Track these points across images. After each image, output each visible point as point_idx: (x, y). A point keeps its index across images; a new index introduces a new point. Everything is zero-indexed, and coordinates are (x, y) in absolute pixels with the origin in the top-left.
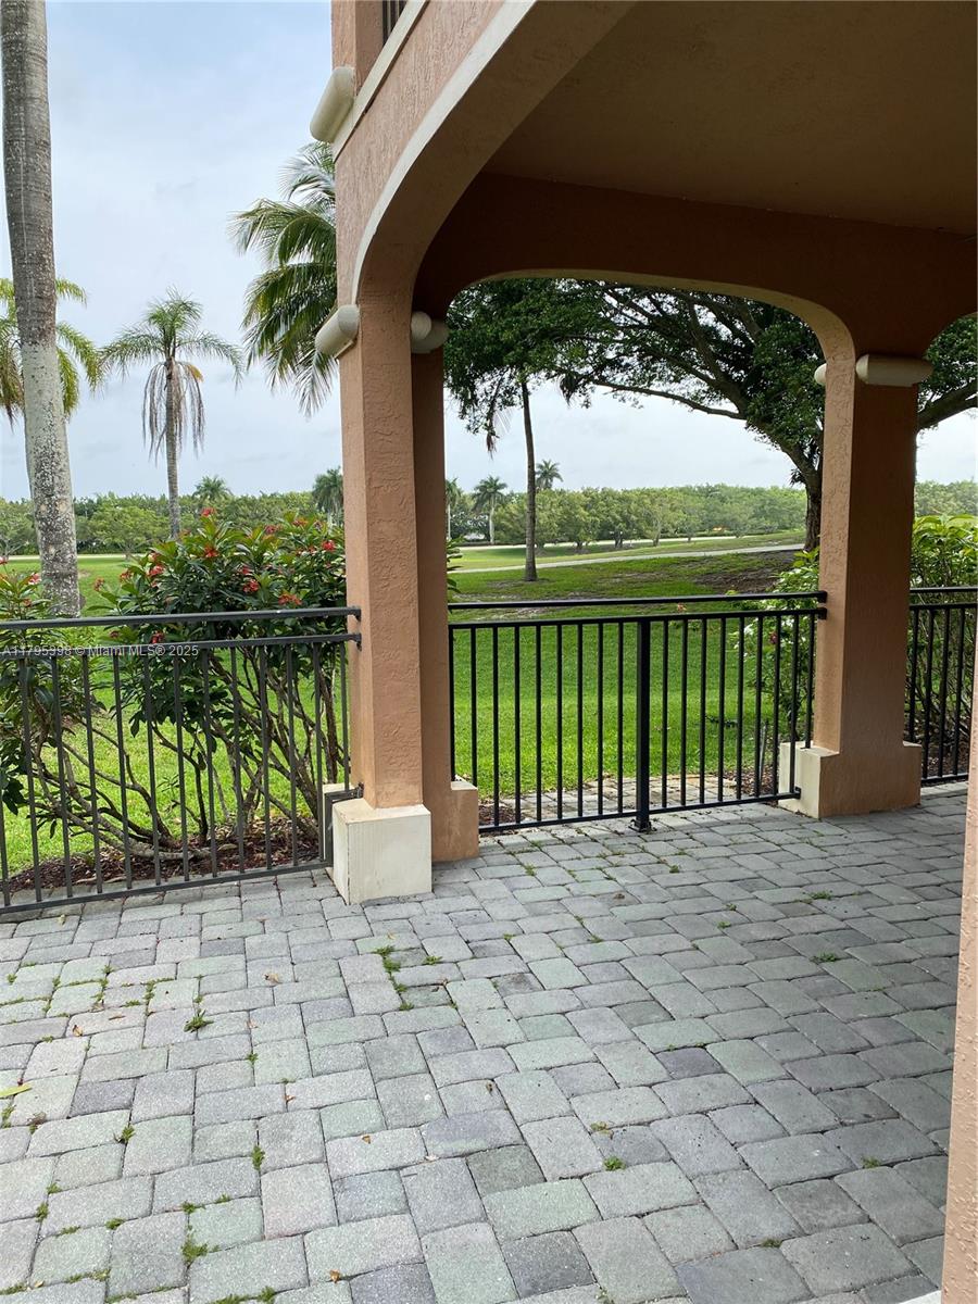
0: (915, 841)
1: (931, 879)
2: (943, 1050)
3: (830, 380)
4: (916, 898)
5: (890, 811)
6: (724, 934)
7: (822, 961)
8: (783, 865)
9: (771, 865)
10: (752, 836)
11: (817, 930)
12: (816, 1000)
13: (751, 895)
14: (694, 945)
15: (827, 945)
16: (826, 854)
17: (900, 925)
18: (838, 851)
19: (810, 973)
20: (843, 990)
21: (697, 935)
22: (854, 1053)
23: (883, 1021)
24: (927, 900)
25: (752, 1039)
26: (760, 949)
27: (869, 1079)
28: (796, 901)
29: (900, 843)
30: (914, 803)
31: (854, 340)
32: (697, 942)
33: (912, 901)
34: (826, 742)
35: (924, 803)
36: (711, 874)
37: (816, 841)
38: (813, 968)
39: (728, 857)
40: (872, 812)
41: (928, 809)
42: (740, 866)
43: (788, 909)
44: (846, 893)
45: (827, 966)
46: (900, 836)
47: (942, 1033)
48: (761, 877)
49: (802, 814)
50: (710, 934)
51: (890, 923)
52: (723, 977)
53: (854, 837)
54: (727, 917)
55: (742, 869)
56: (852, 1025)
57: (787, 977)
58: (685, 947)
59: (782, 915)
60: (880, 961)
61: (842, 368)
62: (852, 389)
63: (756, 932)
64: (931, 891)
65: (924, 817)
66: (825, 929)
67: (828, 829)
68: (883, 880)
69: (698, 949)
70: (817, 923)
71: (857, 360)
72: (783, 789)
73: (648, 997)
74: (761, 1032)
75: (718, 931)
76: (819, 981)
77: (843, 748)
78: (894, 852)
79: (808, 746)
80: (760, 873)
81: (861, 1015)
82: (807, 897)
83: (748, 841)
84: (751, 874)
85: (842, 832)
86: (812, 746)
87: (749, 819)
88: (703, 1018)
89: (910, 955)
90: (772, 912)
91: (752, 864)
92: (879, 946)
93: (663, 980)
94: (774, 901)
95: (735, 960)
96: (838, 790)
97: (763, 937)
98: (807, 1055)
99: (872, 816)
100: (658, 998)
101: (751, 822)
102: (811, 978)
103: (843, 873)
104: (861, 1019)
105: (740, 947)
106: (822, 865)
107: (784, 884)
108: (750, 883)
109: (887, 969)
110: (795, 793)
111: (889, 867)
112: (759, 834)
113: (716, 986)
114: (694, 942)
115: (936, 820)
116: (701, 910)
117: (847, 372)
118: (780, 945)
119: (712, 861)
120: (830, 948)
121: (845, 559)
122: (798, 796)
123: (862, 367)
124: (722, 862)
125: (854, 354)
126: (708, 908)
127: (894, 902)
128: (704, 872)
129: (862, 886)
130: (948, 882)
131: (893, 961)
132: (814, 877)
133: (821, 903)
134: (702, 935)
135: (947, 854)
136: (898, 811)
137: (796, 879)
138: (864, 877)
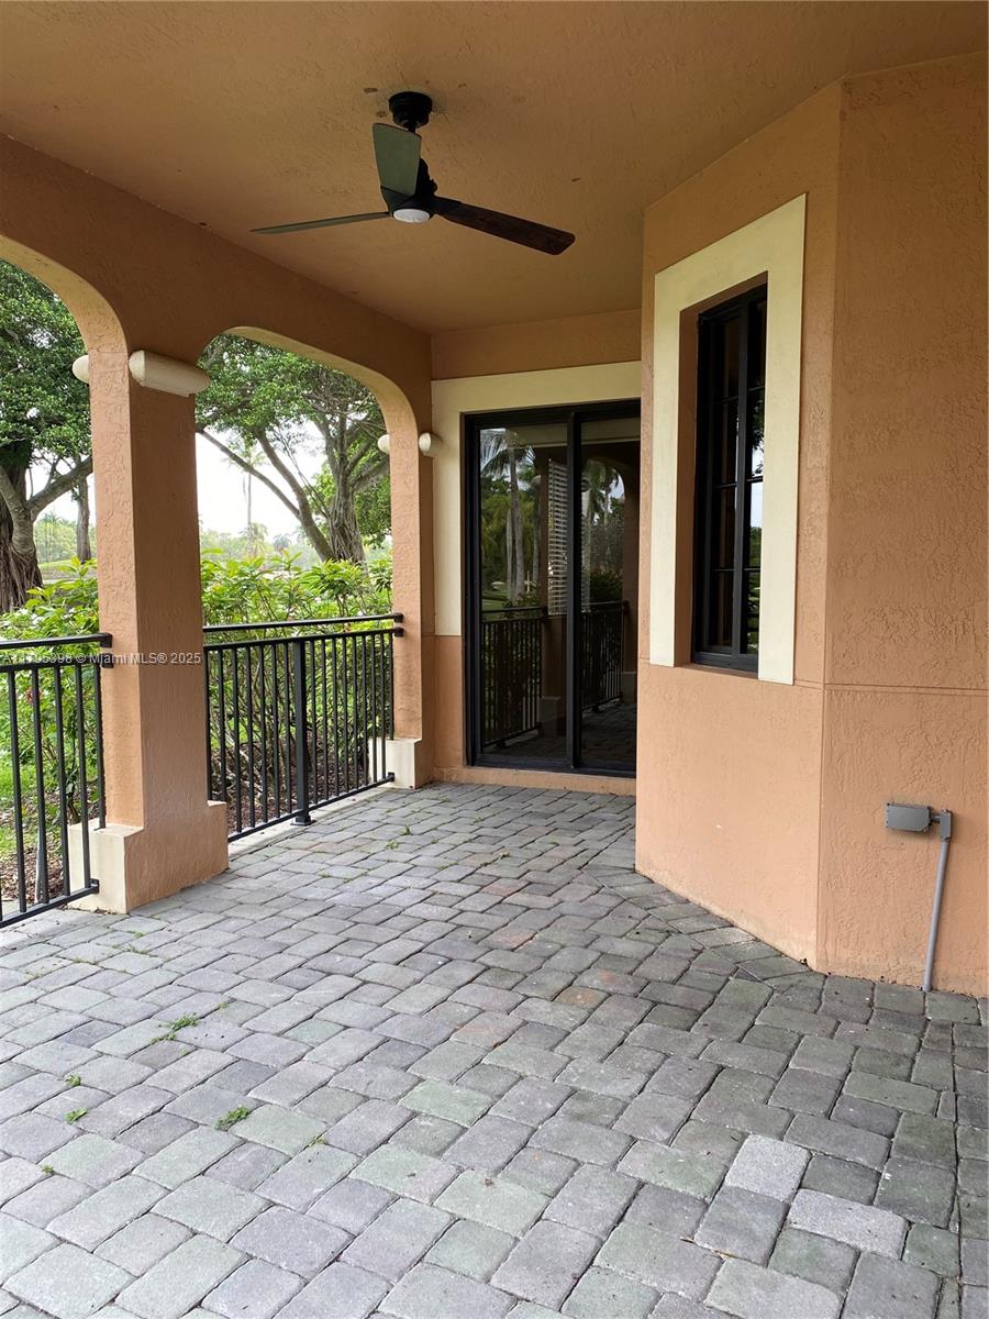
0: (246, 915)
1: (289, 961)
2: (427, 1201)
3: (96, 377)
4: (288, 992)
5: (200, 884)
6: (82, 1132)
7: (232, 1123)
8: (113, 991)
9: (100, 996)
10: (54, 960)
11: (202, 1078)
12: (251, 1191)
13: (91, 1053)
14: (46, 1169)
15: (226, 1095)
16: (159, 961)
17: (290, 1033)
18: (172, 951)
19: (225, 1149)
20: (278, 1160)
21: (43, 1150)
22: (337, 1259)
23: (343, 1188)
24: (300, 990)
25: (199, 1304)
26: (143, 1136)
27: (377, 1295)
28: (155, 1042)
29: (233, 923)
30: (223, 869)
31: (124, 330)
32: (48, 1162)
33: (286, 997)
34: (125, 817)
35: (233, 866)
36: (23, 1036)
37: (140, 945)
38: (225, 1141)
39: (35, 1001)
40: (183, 890)
41: (239, 872)
42: (58, 1010)
43: (152, 1057)
44: (209, 1010)
45: (241, 1129)
46: (230, 913)
47: (414, 1175)
48: (92, 1019)
49: (103, 912)
50: (61, 1140)
51: (278, 1035)
52: (111, 1209)
53: (180, 928)
54: (73, 1100)
55: (63, 1014)
56: (312, 1211)
57: (197, 1170)
58: (33, 1179)
59: (147, 1070)
60: (297, 1097)
61: (110, 363)
62: (127, 390)
63: (128, 1109)
64: (296, 977)
65: (238, 884)
66: (210, 1072)
67: (144, 925)
68: (240, 978)
69: (53, 1173)
70: (196, 1066)
71: (130, 355)
72: (77, 884)
73: (10, 1302)
74: (209, 1287)
75: (71, 1130)
76: (242, 1157)
77: (148, 822)
78: (233, 937)
79: (103, 825)
80: (89, 1012)
81: (317, 1191)
82: (167, 1031)
83: (51, 968)
84: (79, 1019)
85: (163, 924)
86: (107, 825)
87: (41, 936)
88: (113, 1300)
89: (323, 1075)
90: (133, 1070)
91: (75, 1002)
92: (283, 1074)
93: (23, 1258)
94: (128, 1051)
95: (116, 1173)
96: (146, 872)
97: (139, 1115)
98: (285, 1296)
99: (186, 895)
100: (27, 1295)
101: (44, 939)
102: (230, 1158)
103: (194, 981)
104: (319, 1196)
105: (114, 1145)
106: (160, 977)
107: (129, 1020)
108: (82, 1032)
109: (309, 1104)
110: (92, 887)
111: (238, 958)
112: (62, 954)
113: (108, 1231)
114: (44, 1162)
115: (253, 884)
116: (33, 1102)
117: (118, 368)
118: (166, 1120)
119: (14, 1014)
120: (232, 1100)
121: (134, 594)
122: (96, 891)
123: (138, 362)
124: (30, 1012)
125: (125, 347)
126: (43, 1093)
127: (267, 1005)
128: (9, 1037)
129: (222, 993)
130: (308, 960)
131: (310, 1089)
132: (161, 997)
133: (187, 1034)
134: (50, 1145)
135: (287, 924)
136: (209, 882)
137: (139, 1008)
138: (217, 979)
